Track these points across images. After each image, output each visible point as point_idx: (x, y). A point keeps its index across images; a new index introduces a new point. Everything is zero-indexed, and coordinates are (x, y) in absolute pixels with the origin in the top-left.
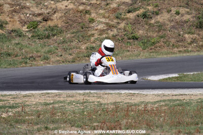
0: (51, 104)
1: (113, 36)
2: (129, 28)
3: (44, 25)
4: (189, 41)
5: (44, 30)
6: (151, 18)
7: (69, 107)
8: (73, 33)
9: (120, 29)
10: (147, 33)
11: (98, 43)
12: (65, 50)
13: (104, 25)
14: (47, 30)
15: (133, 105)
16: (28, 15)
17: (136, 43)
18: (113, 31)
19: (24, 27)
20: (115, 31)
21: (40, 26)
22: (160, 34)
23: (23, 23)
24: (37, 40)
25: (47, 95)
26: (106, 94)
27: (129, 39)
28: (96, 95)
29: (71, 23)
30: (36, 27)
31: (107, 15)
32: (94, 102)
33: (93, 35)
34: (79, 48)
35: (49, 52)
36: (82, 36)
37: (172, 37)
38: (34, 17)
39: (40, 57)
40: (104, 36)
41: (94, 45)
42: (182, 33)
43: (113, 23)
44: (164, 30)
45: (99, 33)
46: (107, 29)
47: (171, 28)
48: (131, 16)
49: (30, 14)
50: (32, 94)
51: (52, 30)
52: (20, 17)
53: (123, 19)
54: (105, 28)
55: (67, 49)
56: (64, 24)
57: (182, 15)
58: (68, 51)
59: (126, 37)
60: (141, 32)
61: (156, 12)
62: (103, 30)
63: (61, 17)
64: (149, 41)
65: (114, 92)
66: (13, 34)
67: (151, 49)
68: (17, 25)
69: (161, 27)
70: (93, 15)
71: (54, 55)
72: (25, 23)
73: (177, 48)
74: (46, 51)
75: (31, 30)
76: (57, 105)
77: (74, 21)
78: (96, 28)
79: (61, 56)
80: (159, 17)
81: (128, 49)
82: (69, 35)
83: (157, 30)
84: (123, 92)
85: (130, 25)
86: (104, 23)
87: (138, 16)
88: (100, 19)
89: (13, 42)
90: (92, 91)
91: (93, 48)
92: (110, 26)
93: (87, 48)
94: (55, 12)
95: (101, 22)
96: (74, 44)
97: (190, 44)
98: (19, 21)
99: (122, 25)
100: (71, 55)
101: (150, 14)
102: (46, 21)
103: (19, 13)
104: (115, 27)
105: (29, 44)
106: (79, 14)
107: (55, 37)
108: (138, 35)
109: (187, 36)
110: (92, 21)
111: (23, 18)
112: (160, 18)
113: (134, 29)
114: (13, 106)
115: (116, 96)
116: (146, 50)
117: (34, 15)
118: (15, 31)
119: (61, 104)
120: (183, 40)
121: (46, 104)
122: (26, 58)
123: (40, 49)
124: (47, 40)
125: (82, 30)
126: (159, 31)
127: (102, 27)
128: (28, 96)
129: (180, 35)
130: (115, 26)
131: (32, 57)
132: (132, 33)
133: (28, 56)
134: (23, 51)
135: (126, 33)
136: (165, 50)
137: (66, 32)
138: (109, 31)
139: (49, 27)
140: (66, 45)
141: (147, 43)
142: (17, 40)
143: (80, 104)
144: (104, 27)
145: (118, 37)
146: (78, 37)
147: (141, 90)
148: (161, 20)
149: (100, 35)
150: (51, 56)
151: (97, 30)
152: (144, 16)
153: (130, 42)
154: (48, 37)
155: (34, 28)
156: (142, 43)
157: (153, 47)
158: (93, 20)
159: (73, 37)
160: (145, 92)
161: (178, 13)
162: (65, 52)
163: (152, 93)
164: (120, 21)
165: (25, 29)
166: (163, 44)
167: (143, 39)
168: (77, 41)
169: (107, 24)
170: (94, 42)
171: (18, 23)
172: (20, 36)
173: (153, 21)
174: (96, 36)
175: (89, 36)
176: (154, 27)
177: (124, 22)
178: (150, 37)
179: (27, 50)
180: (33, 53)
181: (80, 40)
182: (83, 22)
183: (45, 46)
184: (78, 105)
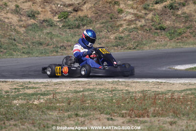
0: (81, 92)
1: (141, 26)
2: (157, 19)
3: (74, 15)
5: (75, 20)
7: (99, 95)
8: (102, 23)
9: (148, 20)
10: (173, 24)
11: (127, 33)
13: (132, 16)
14: (77, 20)
15: (160, 94)
17: (163, 33)
18: (141, 21)
19: (55, 17)
20: (143, 22)
21: (71, 16)
23: (54, 13)
24: (68, 30)
25: (77, 83)
26: (134, 82)
27: (156, 29)
28: (124, 84)
29: (100, 13)
30: (67, 17)
32: (122, 90)
33: (121, 25)
34: (108, 38)
36: (111, 26)
39: (71, 46)
40: (132, 26)
41: (123, 35)
43: (141, 14)
45: (127, 24)
46: (136, 20)
50: (63, 82)
51: (82, 20)
54: (133, 19)
56: (94, 15)
59: (153, 28)
60: (168, 22)
62: (132, 21)
64: (176, 32)
65: (141, 81)
66: (45, 24)
67: (178, 39)
68: (49, 16)
72: (56, 13)
74: (77, 40)
75: (62, 20)
76: (87, 93)
77: (103, 12)
78: (124, 18)
81: (156, 39)
82: (98, 25)
83: (183, 21)
84: (150, 80)
85: (157, 16)
86: (133, 14)
89: (45, 31)
90: (121, 80)
91: (122, 38)
92: (138, 17)
93: (116, 38)
95: (130, 13)
96: (103, 34)
99: (150, 16)
104: (143, 18)
105: (60, 34)
107: (85, 27)
113: (161, 20)
114: (45, 93)
115: (144, 84)
118: (46, 21)
119: (90, 92)
121: (76, 92)
123: (70, 38)
125: (111, 20)
128: (59, 84)
130: (143, 16)
131: (63, 46)
132: (160, 24)
133: (59, 46)
134: (54, 40)
135: (153, 23)
137: (96, 22)
138: (137, 22)
139: (80, 17)
141: (174, 34)
142: (48, 30)
143: (109, 92)
144: (132, 17)
145: (146, 28)
146: (107, 27)
147: (168, 79)
149: (128, 25)
151: (125, 20)
153: (157, 33)
154: (78, 27)
155: (65, 18)
156: (169, 33)
157: (180, 37)
159: (103, 27)
160: (172, 81)
163: (178, 82)
164: (148, 12)
165: (56, 19)
167: (169, 30)
168: (106, 31)
169: (135, 15)
170: (123, 32)
171: (49, 13)
172: (51, 26)
173: (179, 12)
174: (125, 26)
175: (118, 26)
176: (181, 18)
177: (152, 13)
180: (64, 42)
181: (109, 30)
182: (112, 13)
183: (75, 35)
184: (107, 93)
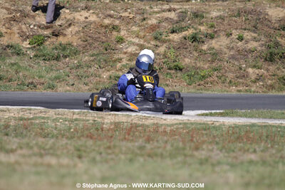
4: (253, 78)
6: (203, 42)
12: (79, 77)
16: (32, 26)
22: (214, 65)
31: (142, 34)
35: (57, 78)
37: (231, 71)
38: (39, 30)
42: (244, 66)
44: (220, 60)
47: (230, 58)
48: (176, 37)
49: (34, 26)
52: (20, 28)
53: (164, 42)
55: (82, 76)
57: (247, 42)
58: (83, 79)
61: (210, 35)
63: (78, 32)
69: (215, 55)
70: (123, 33)
71: (63, 83)
73: (236, 86)
79: (73, 85)
80: (214, 41)
87: (185, 38)
88: (132, 39)
94: (70, 25)
97: (255, 82)
98: (18, 33)
100: (86, 84)
101: (202, 36)
102: (57, 36)
103: (20, 22)
106: (103, 30)
108: (183, 64)
109: (250, 70)
110: (120, 40)
111: (25, 30)
112: (216, 43)
116: (192, 86)
117: (39, 27)
120: (245, 76)
122: (24, 85)
124: (55, 62)
126: (213, 61)
127: (134, 49)
129: (241, 69)
136: (218, 87)
140: (81, 71)
148: (217, 47)
150: (59, 84)
152: (194, 39)
158: (122, 39)
161: (241, 39)
162: (79, 81)
166: (216, 78)
178: (199, 68)
179: (27, 73)
